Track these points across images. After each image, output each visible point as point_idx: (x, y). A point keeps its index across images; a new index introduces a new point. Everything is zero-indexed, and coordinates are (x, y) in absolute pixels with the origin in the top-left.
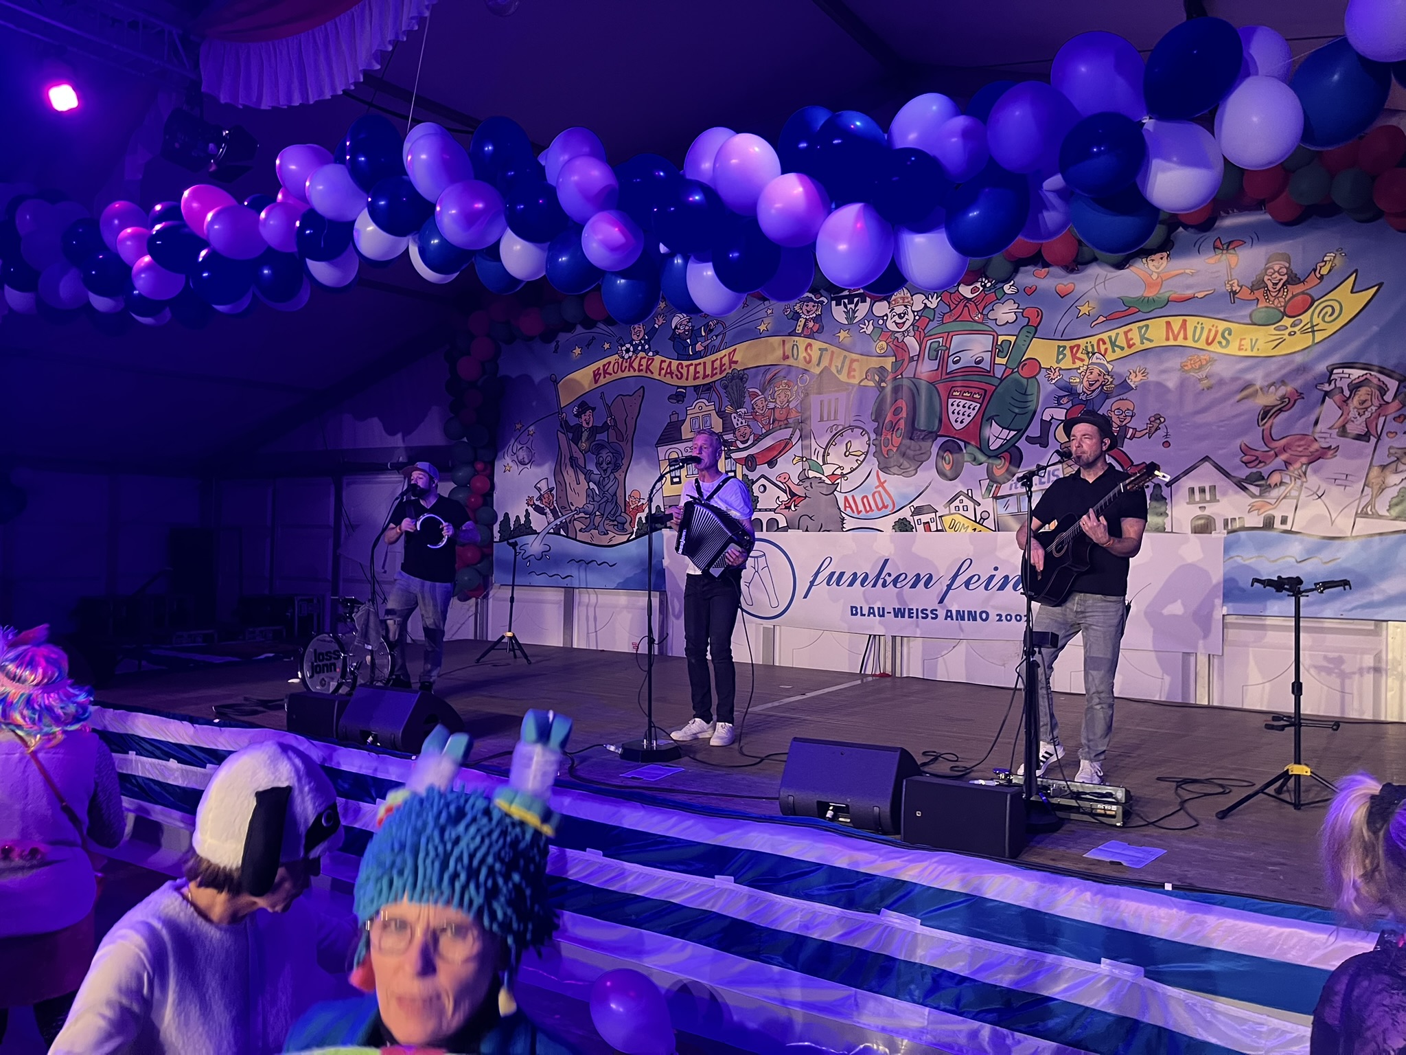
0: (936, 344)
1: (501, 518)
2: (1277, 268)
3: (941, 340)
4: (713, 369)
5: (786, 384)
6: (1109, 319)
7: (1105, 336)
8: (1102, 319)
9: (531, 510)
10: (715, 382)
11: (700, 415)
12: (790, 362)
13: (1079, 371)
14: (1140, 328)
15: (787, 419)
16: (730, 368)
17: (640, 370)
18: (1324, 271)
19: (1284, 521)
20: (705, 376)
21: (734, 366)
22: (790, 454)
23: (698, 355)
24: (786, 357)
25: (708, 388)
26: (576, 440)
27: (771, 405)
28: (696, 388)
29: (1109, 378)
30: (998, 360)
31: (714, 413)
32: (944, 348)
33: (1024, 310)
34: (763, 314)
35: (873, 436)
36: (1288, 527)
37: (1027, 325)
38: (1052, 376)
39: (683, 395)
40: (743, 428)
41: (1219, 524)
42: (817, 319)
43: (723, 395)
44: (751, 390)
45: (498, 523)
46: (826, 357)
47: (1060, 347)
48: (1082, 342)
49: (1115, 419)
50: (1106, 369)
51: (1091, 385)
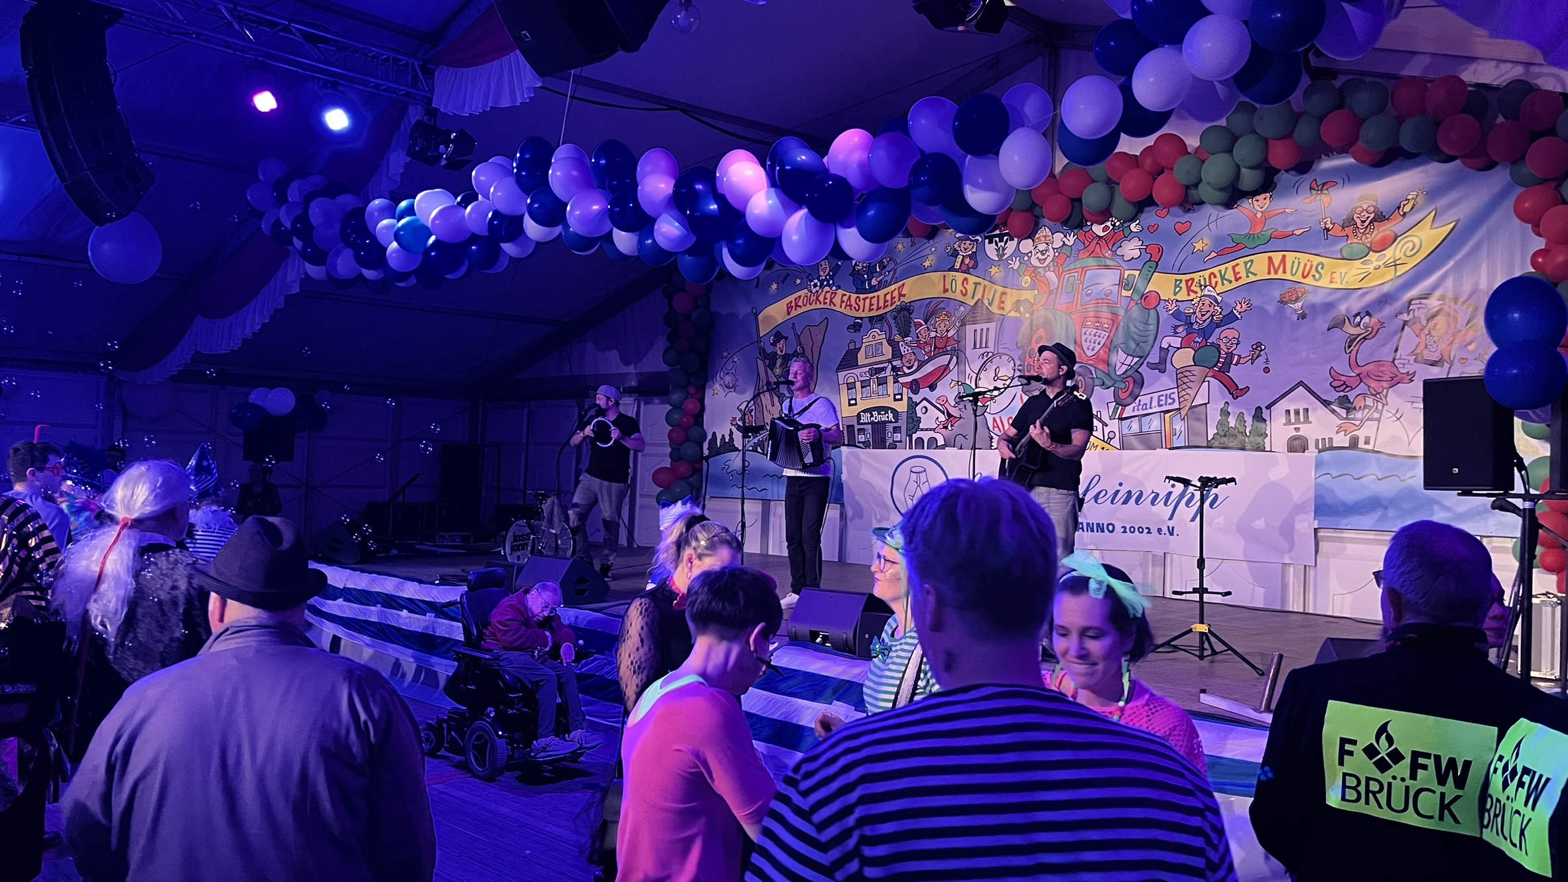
0: (1072, 279)
1: (709, 437)
2: (1365, 206)
3: (1076, 274)
4: (885, 301)
5: (945, 315)
6: (1220, 254)
7: (1215, 270)
8: (1213, 254)
9: (734, 429)
10: (886, 313)
11: (873, 343)
12: (949, 295)
13: (1193, 303)
14: (1246, 263)
15: (945, 347)
16: (899, 300)
17: (825, 303)
18: (1407, 209)
19: (1367, 442)
20: (878, 308)
21: (902, 299)
22: (947, 379)
23: (873, 289)
24: (946, 291)
25: (881, 318)
26: (772, 366)
27: (933, 334)
28: (871, 318)
29: (1218, 308)
30: (1124, 293)
31: (885, 341)
32: (1079, 282)
33: (1147, 246)
34: (927, 252)
35: (1018, 363)
36: (1370, 447)
37: (1150, 260)
38: (1170, 307)
39: (860, 325)
40: (908, 356)
41: (1311, 445)
42: (973, 256)
43: (893, 325)
44: (916, 320)
45: (707, 441)
46: (980, 289)
47: (1176, 280)
48: (1196, 276)
49: (1223, 346)
50: (1216, 300)
51: (1203, 315)
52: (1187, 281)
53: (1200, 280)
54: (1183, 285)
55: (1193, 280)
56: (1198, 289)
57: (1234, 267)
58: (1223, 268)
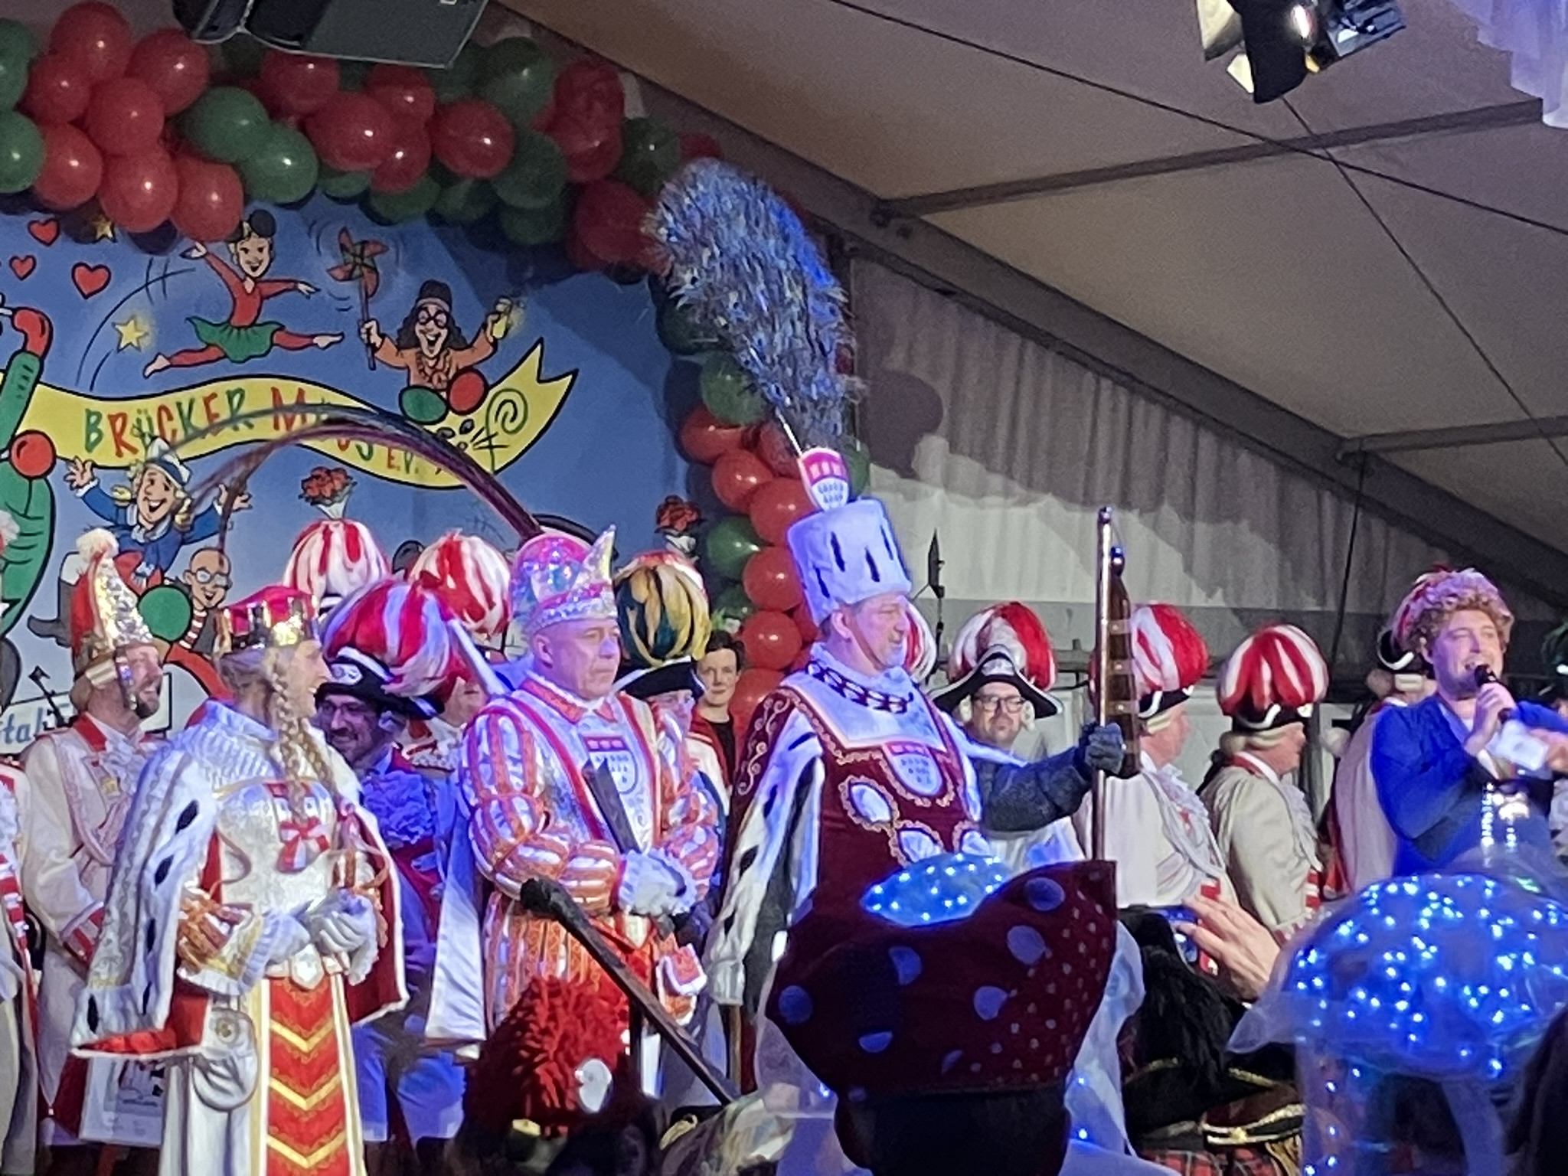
2: (432, 309)
6: (174, 363)
7: (169, 400)
8: (161, 362)
13: (130, 474)
18: (498, 331)
29: (184, 497)
37: (23, 350)
38: (79, 481)
47: (89, 413)
48: (131, 408)
49: (197, 591)
50: (178, 477)
51: (152, 509)
52: (113, 419)
53: (139, 421)
54: (104, 426)
55: (124, 416)
56: (136, 443)
57: (207, 401)
58: (184, 397)
